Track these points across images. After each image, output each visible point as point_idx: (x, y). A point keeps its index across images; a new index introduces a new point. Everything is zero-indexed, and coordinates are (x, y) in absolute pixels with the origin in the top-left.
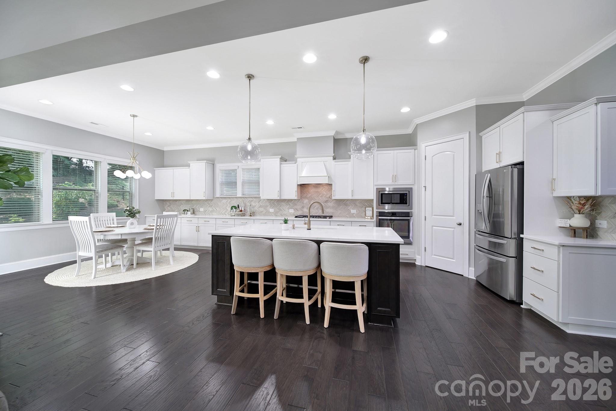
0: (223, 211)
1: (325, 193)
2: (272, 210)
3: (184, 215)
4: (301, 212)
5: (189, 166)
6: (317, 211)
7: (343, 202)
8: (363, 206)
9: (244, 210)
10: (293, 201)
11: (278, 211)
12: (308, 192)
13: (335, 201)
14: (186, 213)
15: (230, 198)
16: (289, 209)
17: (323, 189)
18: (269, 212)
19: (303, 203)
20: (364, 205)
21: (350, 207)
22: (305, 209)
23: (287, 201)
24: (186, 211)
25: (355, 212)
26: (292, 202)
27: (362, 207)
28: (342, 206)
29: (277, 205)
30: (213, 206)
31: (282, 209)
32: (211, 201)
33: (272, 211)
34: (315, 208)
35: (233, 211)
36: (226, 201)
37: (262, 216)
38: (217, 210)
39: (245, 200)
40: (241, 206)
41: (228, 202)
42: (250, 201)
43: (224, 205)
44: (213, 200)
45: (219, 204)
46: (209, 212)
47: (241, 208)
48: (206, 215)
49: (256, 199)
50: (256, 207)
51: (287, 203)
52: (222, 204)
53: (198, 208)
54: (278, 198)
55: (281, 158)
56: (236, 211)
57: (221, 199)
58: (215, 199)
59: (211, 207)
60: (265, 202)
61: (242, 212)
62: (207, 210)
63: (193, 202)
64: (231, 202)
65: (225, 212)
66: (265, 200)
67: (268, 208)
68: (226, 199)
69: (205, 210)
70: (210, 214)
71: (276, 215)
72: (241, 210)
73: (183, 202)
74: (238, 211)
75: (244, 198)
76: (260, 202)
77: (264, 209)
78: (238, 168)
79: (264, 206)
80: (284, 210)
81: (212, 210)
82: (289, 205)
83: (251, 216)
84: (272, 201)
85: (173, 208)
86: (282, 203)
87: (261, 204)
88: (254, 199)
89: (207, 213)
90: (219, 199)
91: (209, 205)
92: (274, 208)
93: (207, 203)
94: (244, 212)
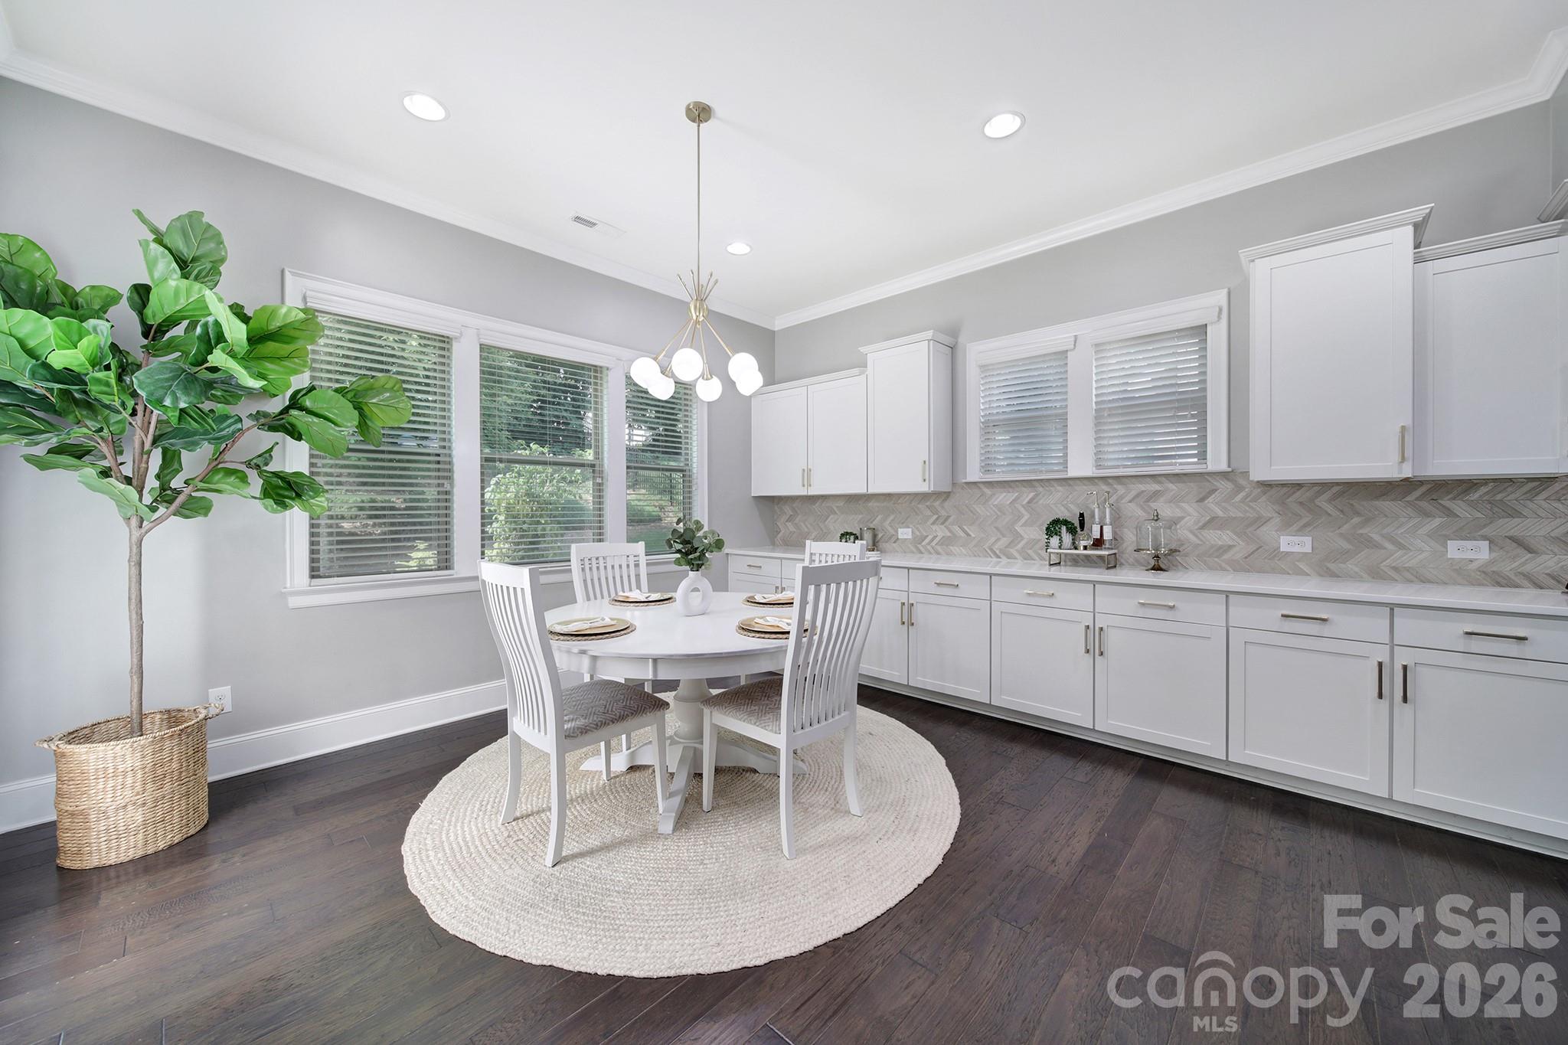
0: (998, 540)
2: (1295, 543)
5: (861, 363)
9: (1115, 539)
11: (1345, 546)
15: (1033, 486)
16: (1442, 538)
18: (1276, 555)
23: (1422, 490)
24: (852, 537)
26: (1476, 496)
29: (1333, 514)
30: (950, 520)
31: (1377, 537)
32: (945, 500)
33: (1296, 549)
35: (1058, 541)
36: (1013, 498)
37: (1223, 569)
38: (968, 535)
39: (1116, 490)
40: (1097, 520)
41: (1024, 503)
42: (1145, 493)
43: (1004, 514)
44: (952, 494)
45: (980, 509)
46: (935, 542)
47: (1096, 529)
48: (922, 553)
49: (1180, 485)
50: (1183, 523)
51: (1424, 504)
52: (994, 511)
53: (889, 528)
54: (1400, 472)
55: (1419, 227)
56: (1074, 543)
57: (988, 491)
58: (963, 488)
59: (943, 524)
60: (1243, 501)
61: (1105, 548)
62: (927, 536)
63: (870, 504)
64: (1035, 501)
65: (1010, 545)
66: (1247, 490)
67: (1268, 532)
68: (1010, 490)
69: (918, 533)
70: (940, 550)
71: (1327, 568)
72: (1099, 537)
73: (837, 505)
74: (1083, 543)
75: (1110, 481)
76: (1210, 499)
77: (1235, 533)
78: (1075, 345)
79: (1235, 518)
80: (1400, 544)
81: (949, 534)
82: (1449, 513)
83: (1157, 568)
84: (1294, 496)
85: (802, 524)
86: (1377, 502)
87: (1213, 505)
88: (1171, 485)
89: (929, 547)
90: (980, 488)
91: (935, 517)
92: (1310, 531)
93: (927, 506)
94: (1112, 549)
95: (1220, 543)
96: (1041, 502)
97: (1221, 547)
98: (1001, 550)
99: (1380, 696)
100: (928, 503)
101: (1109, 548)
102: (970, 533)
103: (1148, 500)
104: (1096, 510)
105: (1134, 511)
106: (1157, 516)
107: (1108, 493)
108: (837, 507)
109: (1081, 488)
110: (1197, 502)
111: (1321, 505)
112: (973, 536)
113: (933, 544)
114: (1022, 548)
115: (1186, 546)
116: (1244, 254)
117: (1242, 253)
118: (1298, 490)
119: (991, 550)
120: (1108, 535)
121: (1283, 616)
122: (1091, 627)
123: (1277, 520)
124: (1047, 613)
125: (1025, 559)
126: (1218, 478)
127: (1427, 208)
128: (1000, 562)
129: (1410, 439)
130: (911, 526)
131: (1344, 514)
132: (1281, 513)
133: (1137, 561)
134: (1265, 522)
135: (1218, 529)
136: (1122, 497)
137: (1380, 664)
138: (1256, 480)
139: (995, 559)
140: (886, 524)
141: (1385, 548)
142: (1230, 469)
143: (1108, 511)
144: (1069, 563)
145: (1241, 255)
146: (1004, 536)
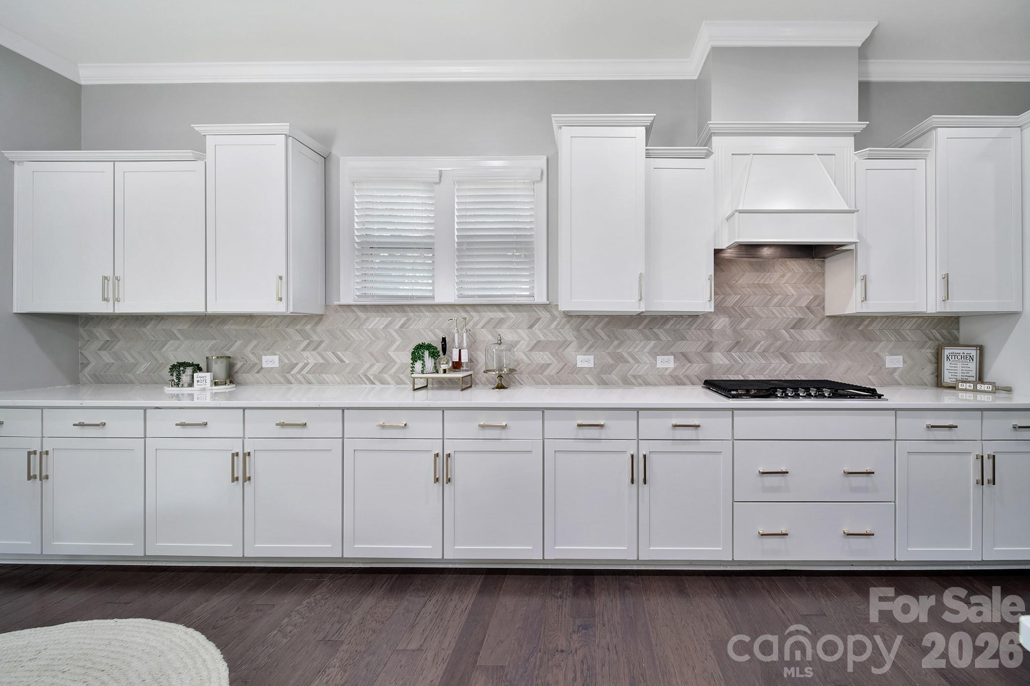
0: (372, 365)
1: (791, 290)
2: (585, 361)
3: (175, 390)
4: (703, 366)
5: (198, 145)
6: (763, 362)
7: (858, 326)
8: (926, 342)
9: (471, 360)
10: (672, 322)
11: (611, 361)
12: (731, 287)
13: (828, 323)
14: (185, 378)
15: (405, 311)
16: (654, 354)
17: (783, 276)
18: (575, 370)
19: (710, 330)
20: (931, 340)
21: (883, 344)
22: (719, 354)
23: (646, 322)
24: (189, 370)
25: (901, 365)
26: (668, 326)
27: (922, 347)
28: (853, 343)
29: (605, 338)
30: (323, 345)
31: (625, 355)
32: (317, 323)
33: (586, 365)
34: (756, 350)
35: (421, 366)
36: (386, 322)
37: (545, 384)
38: (342, 361)
39: (472, 317)
40: (457, 344)
41: (397, 328)
42: (493, 320)
43: (378, 338)
44: (324, 317)
45: (354, 334)
46: (306, 369)
47: (455, 353)
48: (291, 383)
49: (517, 314)
50: (518, 346)
51: (647, 331)
52: (368, 336)
53: (251, 356)
54: (639, 308)
55: (648, 130)
56: (435, 367)
57: (362, 315)
58: (336, 311)
59: (314, 350)
60: (555, 328)
61: (463, 370)
62: (297, 364)
63: (226, 327)
64: (406, 326)
65: (382, 371)
66: (558, 319)
67: (570, 351)
68: (384, 314)
69: (287, 361)
70: (313, 380)
71: (602, 379)
72: (458, 361)
73: (178, 328)
74: (443, 367)
75: (468, 308)
76: (536, 326)
77: (551, 354)
78: (440, 180)
79: (552, 341)
80: (636, 359)
81: (322, 361)
82: (658, 338)
83: (500, 387)
84: (585, 324)
85: (126, 353)
86: (625, 330)
87: (539, 333)
88: (511, 313)
89: (299, 376)
90: (354, 312)
91: (307, 342)
92: (593, 351)
93: (297, 330)
94: (468, 371)
95: (543, 362)
96: (411, 327)
97: (543, 365)
98: (375, 376)
99: (632, 482)
100: (298, 327)
101: (466, 370)
102: (345, 359)
103: (495, 327)
104: (456, 335)
105: (486, 336)
106: (500, 340)
107: (465, 319)
108: (179, 330)
109: (445, 315)
110: (528, 328)
111: (598, 332)
112: (347, 362)
113: (304, 372)
114: (395, 373)
115: (521, 365)
116: (556, 118)
117: (554, 117)
118: (587, 320)
119: (366, 376)
120: (464, 359)
121: (579, 425)
122: (441, 454)
123: (575, 343)
124: (399, 445)
125: (398, 384)
126: (541, 309)
127: (652, 116)
128: (375, 388)
129: (644, 283)
130: (277, 352)
131: (610, 339)
132: (577, 337)
133: (488, 380)
134: (569, 345)
135: (541, 351)
136: (476, 324)
137: (632, 456)
138: (563, 310)
139: (369, 386)
140: (248, 350)
141: (629, 363)
142: (548, 302)
143: (465, 335)
144: (436, 386)
145: (553, 119)
146: (378, 361)
